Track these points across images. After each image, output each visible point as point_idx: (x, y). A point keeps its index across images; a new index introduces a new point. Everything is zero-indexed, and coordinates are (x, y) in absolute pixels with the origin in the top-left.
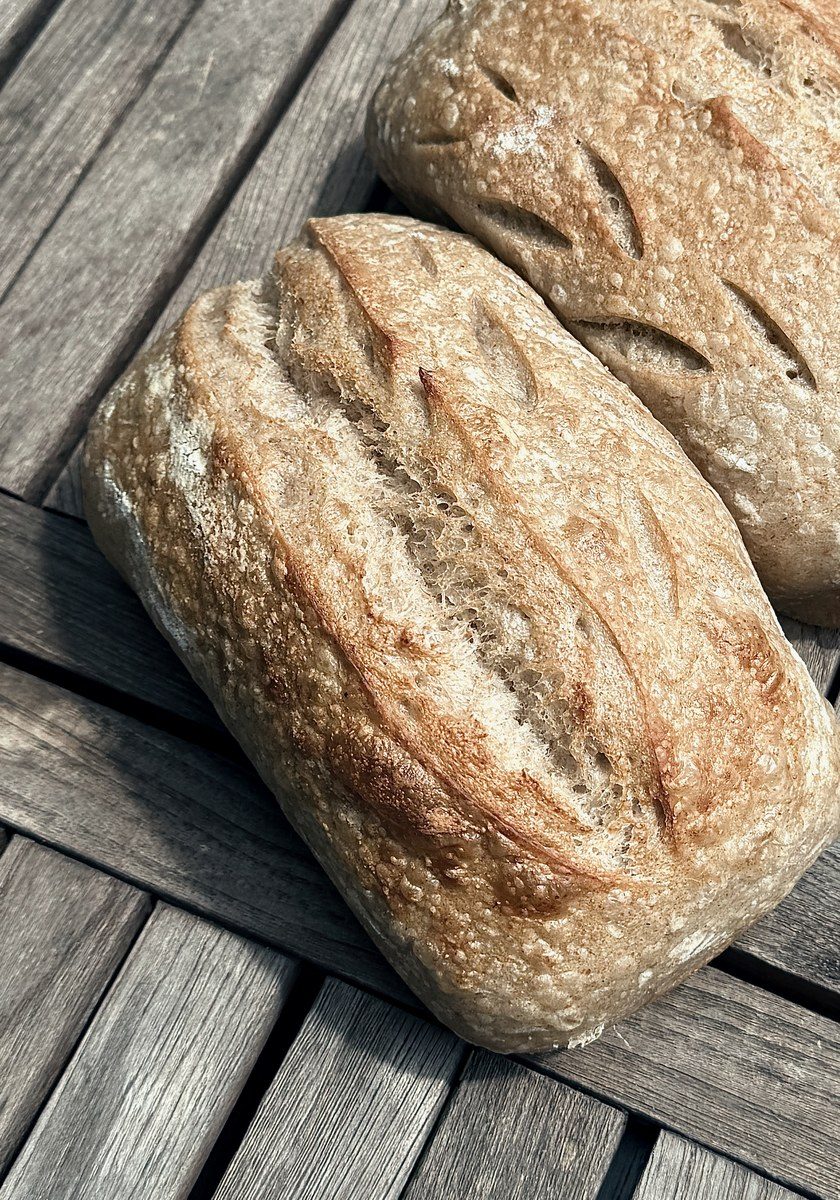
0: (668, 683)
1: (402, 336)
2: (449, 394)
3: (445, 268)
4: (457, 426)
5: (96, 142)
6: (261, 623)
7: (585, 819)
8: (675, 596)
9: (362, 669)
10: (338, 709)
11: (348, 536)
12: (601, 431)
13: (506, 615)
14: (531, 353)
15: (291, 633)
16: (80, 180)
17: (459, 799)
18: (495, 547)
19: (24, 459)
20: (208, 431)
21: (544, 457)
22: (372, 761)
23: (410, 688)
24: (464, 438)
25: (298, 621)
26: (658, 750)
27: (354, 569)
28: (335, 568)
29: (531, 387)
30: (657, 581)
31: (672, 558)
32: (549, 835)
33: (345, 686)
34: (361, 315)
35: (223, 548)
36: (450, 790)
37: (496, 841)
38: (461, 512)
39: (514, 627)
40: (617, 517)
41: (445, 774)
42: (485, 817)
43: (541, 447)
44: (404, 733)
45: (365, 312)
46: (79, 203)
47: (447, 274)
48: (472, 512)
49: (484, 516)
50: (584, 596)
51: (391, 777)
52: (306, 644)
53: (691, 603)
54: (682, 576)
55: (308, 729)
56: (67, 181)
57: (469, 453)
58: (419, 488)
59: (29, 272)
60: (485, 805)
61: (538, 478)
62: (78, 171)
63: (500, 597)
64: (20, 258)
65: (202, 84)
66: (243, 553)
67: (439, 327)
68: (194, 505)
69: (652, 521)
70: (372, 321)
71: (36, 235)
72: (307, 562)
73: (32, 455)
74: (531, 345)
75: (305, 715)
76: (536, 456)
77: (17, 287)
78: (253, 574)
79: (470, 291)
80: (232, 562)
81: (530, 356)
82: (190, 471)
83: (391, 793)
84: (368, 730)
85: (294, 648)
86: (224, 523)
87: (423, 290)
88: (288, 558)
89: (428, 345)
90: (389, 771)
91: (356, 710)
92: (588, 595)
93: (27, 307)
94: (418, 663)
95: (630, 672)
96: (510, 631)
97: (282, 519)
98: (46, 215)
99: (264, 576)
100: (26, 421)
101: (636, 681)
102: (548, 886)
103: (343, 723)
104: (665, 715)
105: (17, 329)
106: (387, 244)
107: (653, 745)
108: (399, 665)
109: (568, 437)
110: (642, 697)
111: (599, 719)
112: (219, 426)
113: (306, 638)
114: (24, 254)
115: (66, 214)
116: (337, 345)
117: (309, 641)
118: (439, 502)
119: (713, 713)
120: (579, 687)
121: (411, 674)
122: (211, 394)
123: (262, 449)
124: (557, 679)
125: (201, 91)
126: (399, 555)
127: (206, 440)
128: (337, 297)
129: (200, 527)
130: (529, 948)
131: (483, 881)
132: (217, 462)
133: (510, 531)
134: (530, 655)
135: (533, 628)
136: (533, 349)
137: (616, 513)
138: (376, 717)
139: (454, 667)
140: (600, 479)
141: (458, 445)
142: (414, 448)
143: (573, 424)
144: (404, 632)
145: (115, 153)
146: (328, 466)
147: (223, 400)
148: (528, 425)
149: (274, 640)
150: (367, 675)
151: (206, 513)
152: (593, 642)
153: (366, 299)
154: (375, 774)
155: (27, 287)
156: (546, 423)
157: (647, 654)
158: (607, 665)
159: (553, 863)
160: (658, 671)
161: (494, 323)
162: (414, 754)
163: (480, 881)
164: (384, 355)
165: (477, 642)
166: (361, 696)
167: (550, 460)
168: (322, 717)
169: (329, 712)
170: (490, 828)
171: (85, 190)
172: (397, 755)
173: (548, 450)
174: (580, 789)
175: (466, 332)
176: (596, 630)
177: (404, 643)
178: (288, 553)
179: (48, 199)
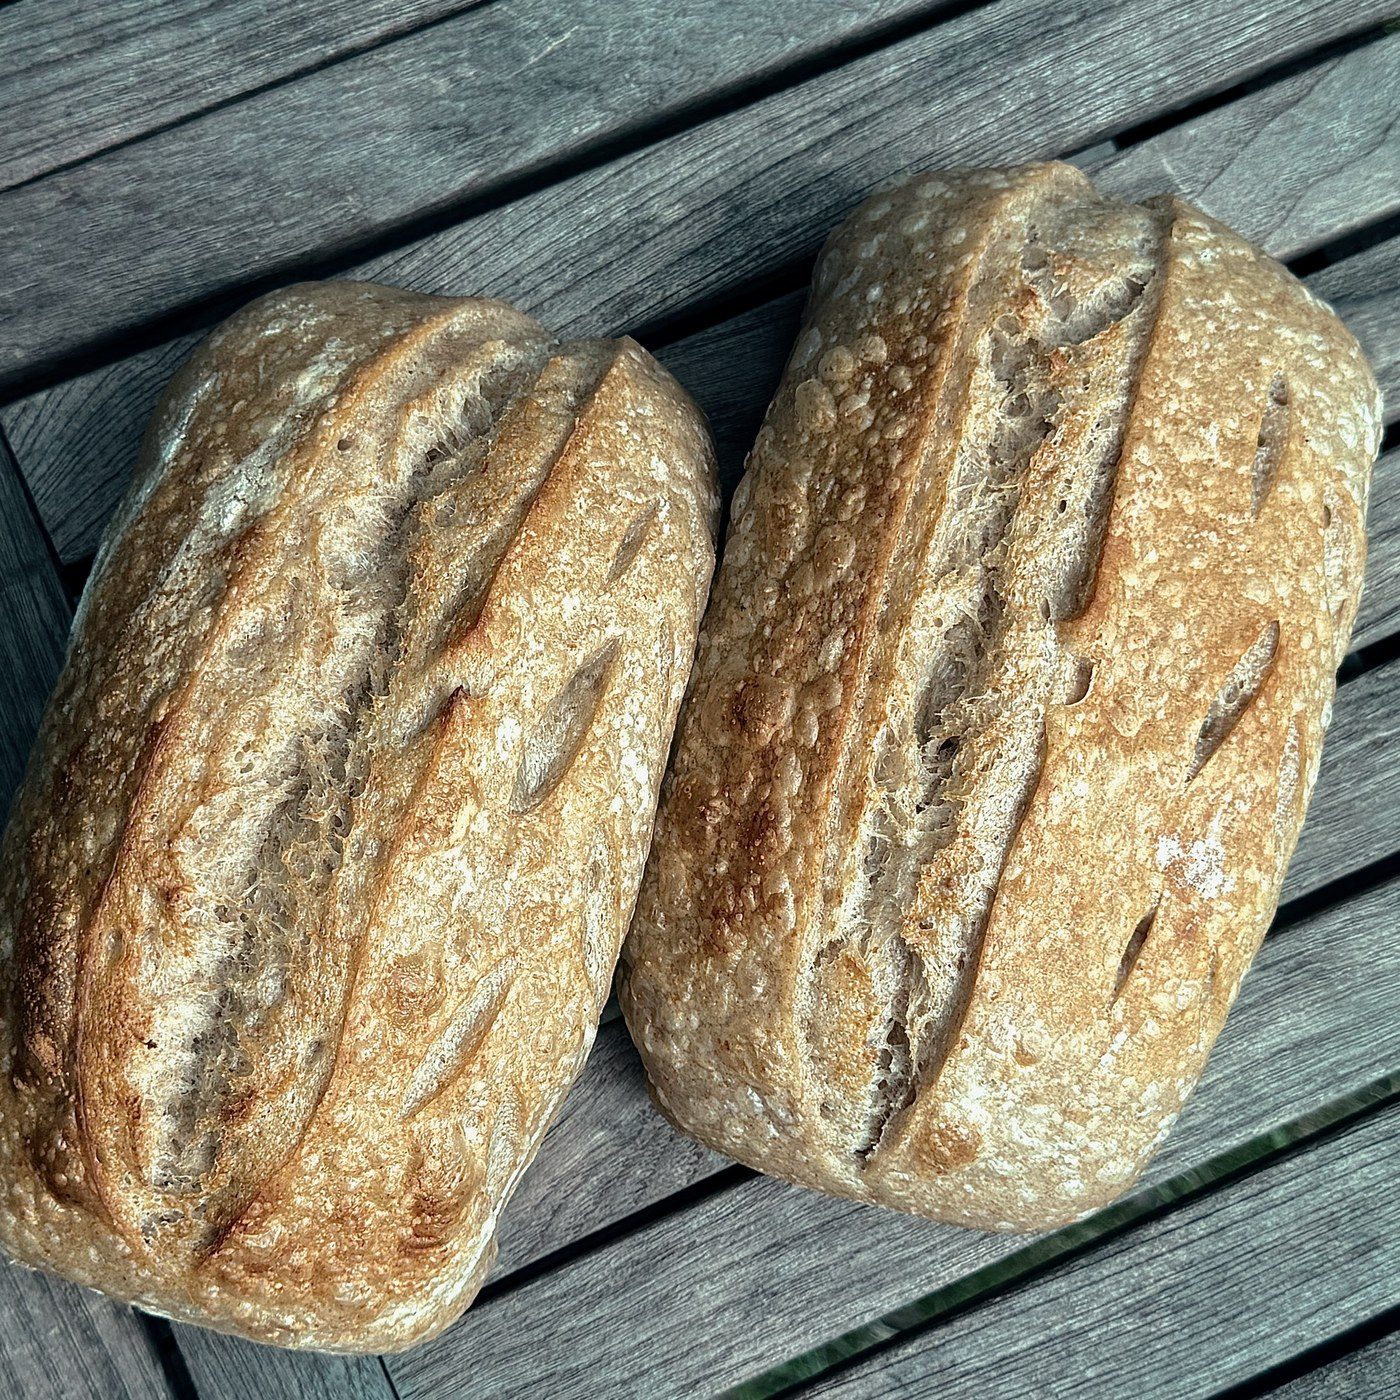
0: (330, 1162)
1: (493, 633)
2: (457, 734)
3: (629, 583)
4: (423, 775)
5: (377, 31)
6: (108, 723)
7: (153, 1172)
8: (423, 1103)
9: (117, 873)
10: (74, 871)
11: (239, 749)
12: (547, 897)
13: (272, 968)
14: (585, 756)
15: (111, 767)
16: (325, 64)
17: (71, 1053)
18: (325, 911)
19: (17, 345)
20: (269, 502)
21: (469, 873)
22: (44, 947)
23: (134, 933)
24: (417, 791)
25: (124, 768)
26: (257, 1205)
27: (206, 787)
28: (195, 764)
29: (548, 786)
30: (423, 1077)
31: (461, 1070)
32: (110, 1154)
33: (95, 865)
34: (495, 557)
35: (157, 620)
36: (73, 1040)
37: (66, 1112)
38: (339, 848)
39: (267, 986)
40: (460, 991)
41: (81, 1027)
42: (76, 1085)
43: (477, 859)
44: (89, 961)
45: (501, 561)
46: (298, 94)
47: (624, 591)
48: (346, 861)
49: (350, 875)
50: (342, 1033)
51: (44, 976)
52: (110, 791)
53: (430, 1123)
54: (451, 1093)
55: (44, 848)
56: (311, 55)
57: (403, 810)
58: (341, 780)
59: (192, 130)
60: (83, 1083)
61: (436, 890)
62: (331, 51)
63: (283, 950)
64: (194, 106)
65: (533, 60)
66: (162, 650)
67: (541, 647)
68: (188, 548)
69: (487, 1018)
70: (493, 581)
71: (232, 92)
72: (183, 735)
73: (28, 347)
74: (595, 749)
75: (54, 836)
76: (462, 865)
77: (162, 138)
78: (145, 680)
79: (619, 631)
80: (149, 641)
81: (581, 760)
82: (221, 514)
83: (32, 986)
84: (71, 920)
85: (99, 781)
86: (182, 601)
87: (578, 589)
88: (174, 711)
89: (506, 660)
90: (47, 970)
91: (82, 892)
92: (346, 1037)
93: (156, 171)
94: (163, 921)
95: (305, 1128)
96: (259, 984)
97: (215, 666)
98: (259, 76)
99: (148, 694)
100: (53, 304)
101: (301, 1140)
102: (70, 1181)
103: (64, 886)
104: (294, 1186)
105: (126, 190)
106: (622, 493)
107: (256, 1196)
108: (146, 906)
109: (513, 874)
110: (290, 1157)
111: (238, 1132)
112: (279, 509)
113: (115, 787)
114: (204, 103)
115: (278, 94)
116: (448, 558)
117: (114, 794)
118: (339, 814)
119: (340, 1220)
120: (251, 1093)
121: (147, 920)
122: (311, 470)
123: (277, 581)
124: (245, 1067)
125: (525, 66)
126: (264, 807)
127: (258, 509)
128: (507, 508)
129: (169, 573)
130: (19, 1190)
131: (34, 1114)
132: (234, 548)
133: (354, 913)
134: (251, 1021)
135: (278, 1005)
136: (592, 755)
137: (463, 986)
138: (87, 921)
139: (187, 954)
140: (491, 941)
141: (406, 789)
142: (377, 744)
143: (534, 865)
144: (176, 889)
145: (383, 64)
146: (303, 666)
147: (311, 488)
148: (494, 828)
149: (99, 751)
150: (115, 884)
151: (185, 568)
152: (307, 1073)
153: (518, 549)
154: (35, 959)
155: (173, 148)
156: (510, 841)
157: (336, 1130)
158: (295, 1101)
159: (89, 1173)
160: (332, 1148)
161: (599, 685)
162: (78, 983)
163: (31, 1111)
164: (459, 628)
165: (235, 952)
166: (96, 888)
167: (469, 879)
168: (59, 858)
169: (67, 862)
170: (71, 1099)
171: (317, 83)
172: (65, 967)
173: (480, 869)
174: (177, 1147)
175: (560, 676)
176: (319, 1067)
177: (167, 897)
178: (181, 706)
179: (276, 58)
